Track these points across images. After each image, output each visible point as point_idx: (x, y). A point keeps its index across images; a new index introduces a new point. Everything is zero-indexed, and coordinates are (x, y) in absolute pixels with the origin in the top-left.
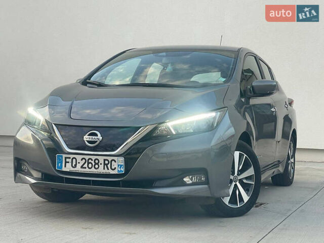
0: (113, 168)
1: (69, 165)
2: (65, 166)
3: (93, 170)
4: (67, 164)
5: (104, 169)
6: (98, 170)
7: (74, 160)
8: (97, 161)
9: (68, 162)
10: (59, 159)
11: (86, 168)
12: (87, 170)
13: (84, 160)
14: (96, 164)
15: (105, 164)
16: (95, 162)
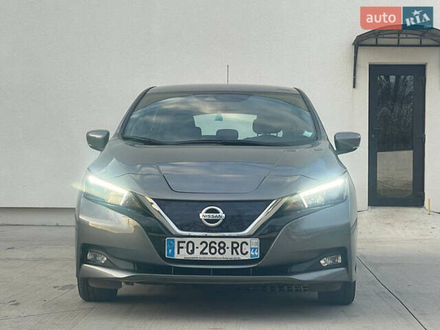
0: (244, 252)
1: (183, 251)
2: (178, 253)
3: (218, 256)
4: (180, 250)
5: (232, 254)
6: (224, 256)
7: (191, 245)
8: (222, 245)
9: (182, 248)
10: (169, 243)
11: (207, 254)
12: (209, 257)
13: (204, 245)
14: (220, 248)
15: (233, 248)
16: (219, 245)
